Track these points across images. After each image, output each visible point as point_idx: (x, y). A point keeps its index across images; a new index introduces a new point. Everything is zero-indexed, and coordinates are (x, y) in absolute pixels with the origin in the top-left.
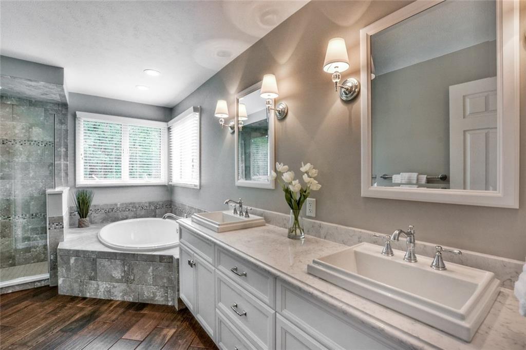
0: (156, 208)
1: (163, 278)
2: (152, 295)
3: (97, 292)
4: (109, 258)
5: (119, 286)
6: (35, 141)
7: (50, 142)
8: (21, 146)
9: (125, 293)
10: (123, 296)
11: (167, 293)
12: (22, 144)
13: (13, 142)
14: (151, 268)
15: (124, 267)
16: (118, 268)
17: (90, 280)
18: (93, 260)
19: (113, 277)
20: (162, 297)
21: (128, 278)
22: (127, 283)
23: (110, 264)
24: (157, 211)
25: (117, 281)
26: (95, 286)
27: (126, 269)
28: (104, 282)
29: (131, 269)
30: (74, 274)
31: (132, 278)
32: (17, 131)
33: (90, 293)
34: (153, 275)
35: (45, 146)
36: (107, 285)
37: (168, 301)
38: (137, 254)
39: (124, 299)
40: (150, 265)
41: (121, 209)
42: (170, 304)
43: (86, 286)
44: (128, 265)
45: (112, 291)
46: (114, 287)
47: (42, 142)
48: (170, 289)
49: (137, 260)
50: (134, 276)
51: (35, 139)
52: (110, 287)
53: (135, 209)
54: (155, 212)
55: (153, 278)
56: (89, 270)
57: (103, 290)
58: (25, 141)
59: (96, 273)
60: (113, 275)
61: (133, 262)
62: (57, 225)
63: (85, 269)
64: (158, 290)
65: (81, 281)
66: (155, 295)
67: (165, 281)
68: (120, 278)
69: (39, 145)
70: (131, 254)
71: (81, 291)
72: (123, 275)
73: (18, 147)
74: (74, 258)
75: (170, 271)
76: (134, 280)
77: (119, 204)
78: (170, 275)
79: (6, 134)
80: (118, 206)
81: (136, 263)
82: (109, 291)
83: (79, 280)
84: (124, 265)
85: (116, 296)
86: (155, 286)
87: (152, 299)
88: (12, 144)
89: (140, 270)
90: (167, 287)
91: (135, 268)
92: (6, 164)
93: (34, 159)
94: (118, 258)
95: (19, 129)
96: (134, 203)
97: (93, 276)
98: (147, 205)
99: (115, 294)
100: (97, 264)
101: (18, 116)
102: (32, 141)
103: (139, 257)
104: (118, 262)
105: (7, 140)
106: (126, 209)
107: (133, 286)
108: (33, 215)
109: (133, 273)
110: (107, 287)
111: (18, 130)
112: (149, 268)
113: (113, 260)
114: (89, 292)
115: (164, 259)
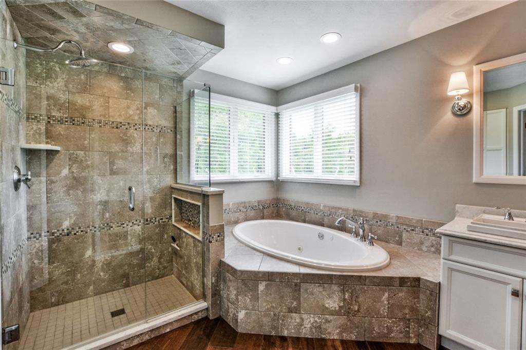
0: (264, 208)
1: (404, 307)
2: (385, 331)
3: (300, 329)
4: (321, 282)
5: (334, 320)
6: (150, 126)
7: (165, 127)
8: (135, 132)
9: (344, 329)
10: (340, 333)
11: (409, 327)
12: (136, 129)
13: (127, 126)
14: (386, 294)
15: (344, 295)
16: (335, 296)
17: (289, 312)
18: (296, 285)
19: (327, 308)
20: (401, 332)
21: (349, 308)
22: (348, 316)
23: (321, 290)
24: (265, 211)
25: (332, 313)
26: (298, 321)
27: (347, 297)
28: (312, 315)
29: (355, 297)
30: (264, 304)
31: (356, 308)
32: (131, 112)
33: (288, 331)
34: (388, 303)
35: (160, 131)
36: (316, 319)
37: (409, 338)
38: (365, 276)
39: (343, 336)
40: (384, 291)
41: (232, 210)
42: (412, 341)
43: (283, 320)
44: (350, 291)
45: (324, 326)
46: (327, 321)
47: (157, 127)
48: (413, 322)
49: (365, 285)
50: (359, 306)
51: (150, 123)
52: (321, 322)
53: (245, 210)
54: (263, 213)
55: (388, 308)
56: (288, 300)
57: (309, 326)
58: (139, 125)
59: (299, 303)
60: (327, 305)
61: (358, 287)
62: (218, 236)
63: (282, 297)
64: (396, 323)
65: (275, 315)
66: (390, 330)
67: (407, 311)
68: (337, 309)
69: (153, 131)
70: (356, 276)
71: (274, 328)
72: (342, 304)
73: (133, 133)
74: (264, 283)
75: (415, 298)
76: (358, 311)
77: (231, 203)
78: (415, 303)
79: (120, 115)
80: (231, 206)
81: (364, 288)
82: (320, 327)
83: (272, 313)
84: (343, 292)
85: (329, 333)
86: (390, 318)
87: (386, 336)
88: (126, 129)
89: (369, 298)
90: (409, 320)
91: (361, 296)
92: (120, 154)
93: (149, 148)
94: (334, 282)
95: (133, 109)
96: (245, 203)
97: (295, 307)
98: (256, 204)
99: (329, 330)
100: (302, 290)
101: (133, 92)
102: (147, 125)
103: (367, 281)
104: (335, 288)
105: (121, 123)
106: (237, 209)
107: (356, 320)
108: (147, 220)
109: (358, 302)
110: (316, 321)
111: (133, 111)
112: (384, 295)
113: (326, 285)
114: (287, 329)
115: (407, 282)
